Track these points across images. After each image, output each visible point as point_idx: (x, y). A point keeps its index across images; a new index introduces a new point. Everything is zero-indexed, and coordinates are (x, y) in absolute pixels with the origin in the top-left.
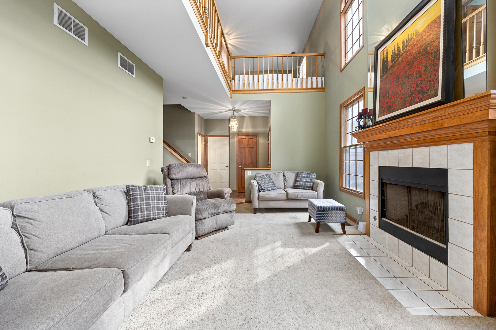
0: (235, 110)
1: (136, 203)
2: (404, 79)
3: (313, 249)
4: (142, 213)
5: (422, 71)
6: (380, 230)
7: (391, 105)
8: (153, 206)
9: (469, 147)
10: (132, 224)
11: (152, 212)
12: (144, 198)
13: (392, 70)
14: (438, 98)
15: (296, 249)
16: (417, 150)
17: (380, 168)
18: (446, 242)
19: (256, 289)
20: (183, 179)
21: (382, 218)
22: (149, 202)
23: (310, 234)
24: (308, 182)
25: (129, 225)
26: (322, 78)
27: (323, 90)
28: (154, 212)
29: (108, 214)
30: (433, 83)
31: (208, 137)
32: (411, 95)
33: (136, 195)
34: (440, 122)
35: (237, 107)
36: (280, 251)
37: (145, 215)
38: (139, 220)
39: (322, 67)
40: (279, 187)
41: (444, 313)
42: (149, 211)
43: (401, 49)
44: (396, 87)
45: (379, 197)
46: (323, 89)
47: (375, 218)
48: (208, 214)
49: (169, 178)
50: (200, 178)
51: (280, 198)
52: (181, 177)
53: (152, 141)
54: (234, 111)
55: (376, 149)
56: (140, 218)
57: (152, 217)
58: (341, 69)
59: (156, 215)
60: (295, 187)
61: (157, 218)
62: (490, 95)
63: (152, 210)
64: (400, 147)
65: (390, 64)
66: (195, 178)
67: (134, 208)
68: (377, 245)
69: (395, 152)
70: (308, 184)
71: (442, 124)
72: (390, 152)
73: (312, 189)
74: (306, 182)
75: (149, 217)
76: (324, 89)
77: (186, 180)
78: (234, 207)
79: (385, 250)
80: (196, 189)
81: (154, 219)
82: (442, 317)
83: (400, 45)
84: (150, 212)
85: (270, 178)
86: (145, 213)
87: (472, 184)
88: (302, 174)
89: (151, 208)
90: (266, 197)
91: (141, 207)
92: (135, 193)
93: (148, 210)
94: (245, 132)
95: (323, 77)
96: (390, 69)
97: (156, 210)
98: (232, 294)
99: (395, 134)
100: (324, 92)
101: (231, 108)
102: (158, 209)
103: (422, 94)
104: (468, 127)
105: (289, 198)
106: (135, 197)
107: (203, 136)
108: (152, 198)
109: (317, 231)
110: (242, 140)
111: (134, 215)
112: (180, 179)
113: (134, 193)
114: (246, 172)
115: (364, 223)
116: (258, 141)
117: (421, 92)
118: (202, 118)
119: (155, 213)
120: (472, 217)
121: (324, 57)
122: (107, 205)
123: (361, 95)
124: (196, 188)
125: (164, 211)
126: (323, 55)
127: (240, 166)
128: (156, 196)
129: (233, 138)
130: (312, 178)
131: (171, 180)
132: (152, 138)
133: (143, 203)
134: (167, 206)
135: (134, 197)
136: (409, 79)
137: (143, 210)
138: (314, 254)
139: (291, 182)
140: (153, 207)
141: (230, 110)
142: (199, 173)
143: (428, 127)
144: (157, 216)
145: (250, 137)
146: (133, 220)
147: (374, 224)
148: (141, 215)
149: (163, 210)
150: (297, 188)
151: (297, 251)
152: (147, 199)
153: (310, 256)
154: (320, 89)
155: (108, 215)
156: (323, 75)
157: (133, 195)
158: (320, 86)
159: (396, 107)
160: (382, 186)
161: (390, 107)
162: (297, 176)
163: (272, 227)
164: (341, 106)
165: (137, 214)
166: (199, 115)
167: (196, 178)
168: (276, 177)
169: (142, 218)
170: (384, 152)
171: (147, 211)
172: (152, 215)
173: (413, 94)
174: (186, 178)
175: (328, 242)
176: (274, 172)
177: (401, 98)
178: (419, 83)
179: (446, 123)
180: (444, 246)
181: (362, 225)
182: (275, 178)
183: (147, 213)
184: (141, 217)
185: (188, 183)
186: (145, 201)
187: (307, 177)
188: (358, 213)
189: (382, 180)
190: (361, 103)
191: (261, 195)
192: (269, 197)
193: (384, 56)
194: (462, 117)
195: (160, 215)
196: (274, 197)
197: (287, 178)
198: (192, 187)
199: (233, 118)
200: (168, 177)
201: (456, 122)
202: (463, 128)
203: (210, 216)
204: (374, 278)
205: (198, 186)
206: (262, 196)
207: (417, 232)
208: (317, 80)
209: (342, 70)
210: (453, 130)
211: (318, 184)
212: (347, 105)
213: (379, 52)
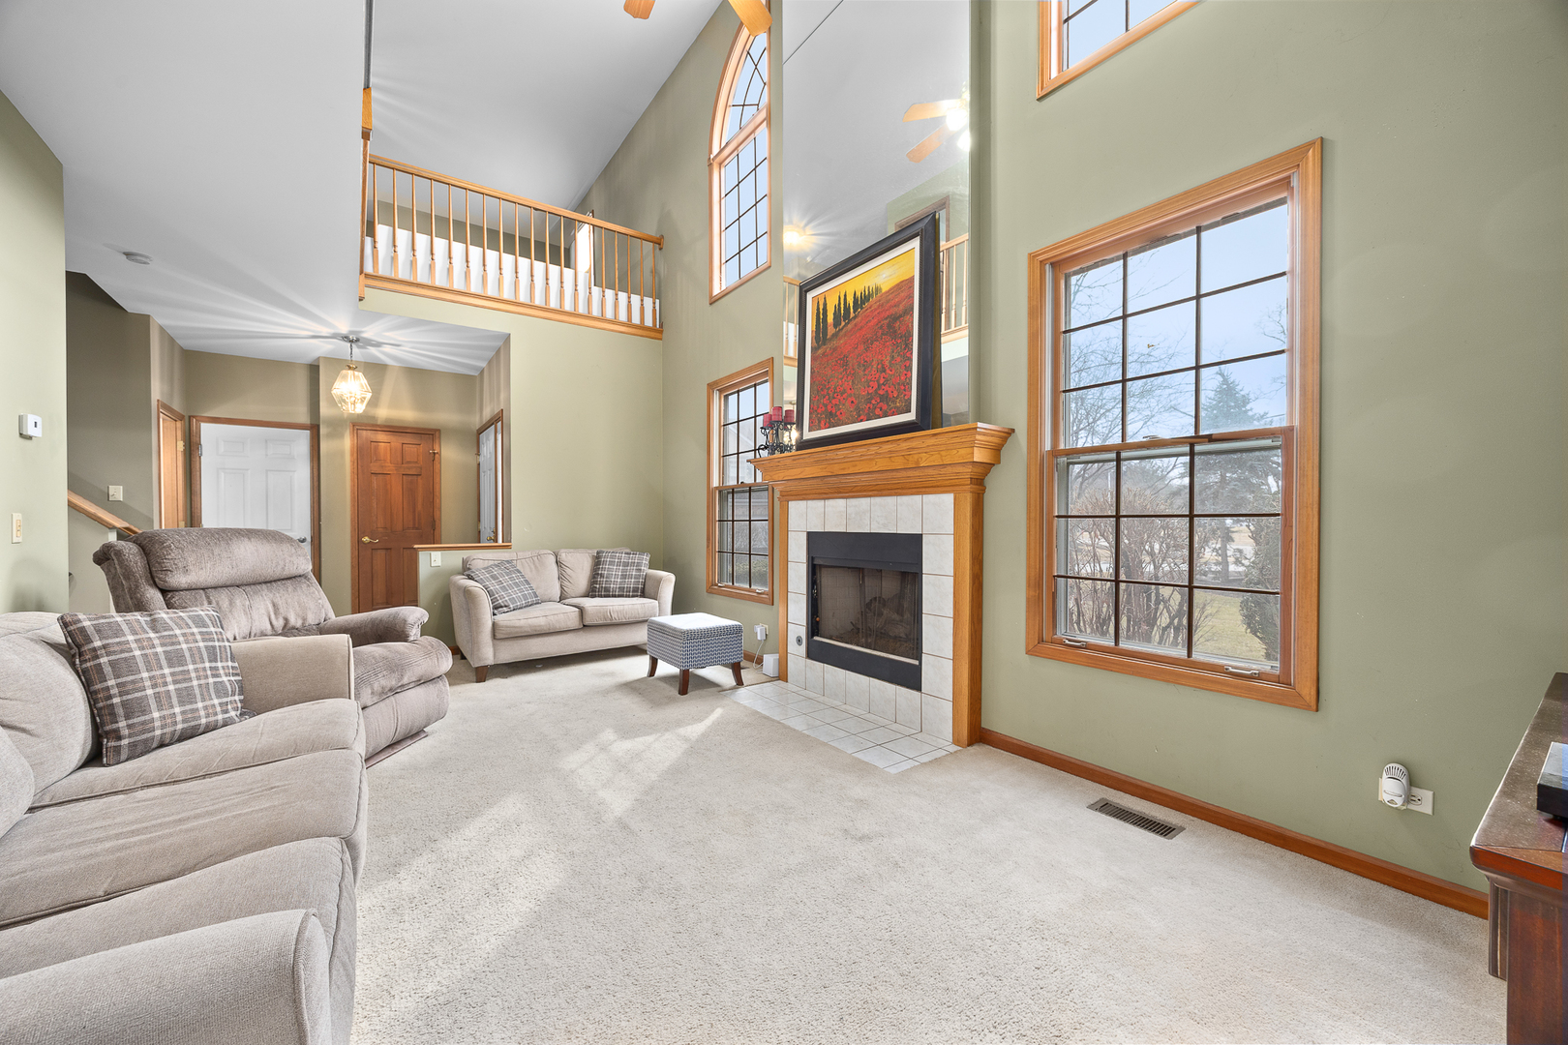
0: (358, 340)
1: (131, 678)
2: (856, 367)
3: (694, 726)
4: (165, 713)
5: (887, 363)
6: (809, 661)
7: (834, 411)
8: (202, 682)
9: (947, 500)
10: (123, 756)
11: (200, 705)
12: (162, 657)
13: (835, 343)
14: (911, 416)
15: (659, 734)
16: (878, 501)
17: (810, 535)
18: (917, 653)
19: (625, 827)
20: (215, 588)
21: (813, 636)
22: (184, 671)
23: (670, 700)
24: (631, 577)
25: (109, 765)
26: (654, 303)
27: (658, 335)
28: (208, 703)
29: (24, 730)
30: (903, 387)
31: (202, 424)
32: (869, 401)
33: (124, 647)
34: (916, 457)
35: (369, 332)
36: (622, 747)
37: (179, 718)
38: (153, 738)
39: (654, 272)
40: (546, 598)
41: (925, 759)
42: (191, 703)
43: (852, 310)
44: (842, 379)
45: (808, 596)
46: (657, 332)
47: (799, 641)
48: (372, 693)
49: (155, 585)
50: (283, 579)
51: (563, 626)
52: (209, 580)
53: (30, 431)
54: (351, 341)
55: (801, 497)
56: (158, 732)
57: (204, 721)
58: (711, 296)
59: (216, 714)
60: (592, 592)
61: (220, 723)
62: (976, 428)
63: (198, 696)
64: (850, 494)
65: (831, 330)
66: (266, 583)
67: (125, 698)
68: (804, 692)
69: (840, 503)
70: (631, 583)
71: (917, 462)
72: (830, 503)
73: (643, 595)
74: (624, 577)
75: (193, 724)
76: (660, 331)
77: (231, 589)
78: (447, 661)
79: (821, 699)
80: (274, 622)
81: (210, 728)
82: (925, 763)
83: (850, 300)
84: (194, 706)
85: (519, 572)
86: (177, 710)
87: (952, 555)
88: (612, 557)
89: (197, 691)
90: (521, 627)
91: (157, 690)
92: (118, 640)
93: (186, 696)
94: (387, 420)
95: (657, 301)
96: (831, 339)
97: (213, 696)
98: (572, 853)
99: (844, 469)
100: (661, 339)
101: (344, 329)
102: (221, 691)
103: (888, 403)
104: (949, 470)
105: (586, 623)
106: (123, 655)
107: (177, 417)
108: (192, 656)
109: (683, 691)
110: (376, 448)
111: (130, 722)
112: (203, 589)
113: (110, 641)
114: (422, 556)
115: (777, 656)
116: (439, 454)
117: (885, 398)
118: (172, 341)
119: (214, 705)
120: (952, 606)
121: (661, 249)
122: (8, 695)
123: (764, 372)
124: (273, 617)
125: (237, 698)
126: (658, 242)
127: (366, 539)
128: (206, 647)
129: (336, 434)
130: (639, 564)
131: (164, 592)
132: (31, 419)
133: (163, 676)
134: (240, 678)
135: (118, 657)
136: (864, 370)
137: (164, 701)
138: (705, 735)
139: (581, 579)
140: (200, 686)
141: (334, 336)
142: (281, 563)
143: (898, 463)
144: (220, 717)
145: (408, 439)
146: (125, 742)
147: (797, 652)
148: (163, 718)
149: (233, 694)
150: (600, 596)
151: (664, 738)
152: (175, 659)
153: (697, 741)
154: (648, 329)
155: (24, 735)
156: (657, 294)
157: (112, 649)
158: (649, 322)
159: (843, 418)
160: (814, 570)
161: (831, 413)
162: (597, 562)
163: (565, 705)
164: (711, 386)
165: (143, 718)
166: (162, 330)
167: (270, 582)
168: (536, 567)
169: (165, 731)
170: (819, 504)
171: (182, 703)
172: (202, 713)
173: (871, 399)
174: (228, 583)
175: (717, 707)
176: (528, 554)
177: (852, 402)
178: (881, 382)
179: (924, 459)
180: (916, 662)
181: (770, 661)
182: (531, 571)
183: (183, 709)
184: (163, 727)
185: (238, 602)
186: (170, 667)
187: (626, 564)
188: (759, 638)
189: (813, 559)
190: (764, 390)
191: (501, 623)
192: (530, 626)
193: (818, 309)
194: (943, 453)
195: (226, 712)
196: (543, 624)
197: (568, 570)
198: (255, 616)
199: (350, 368)
200: (147, 581)
201: (935, 460)
202: (943, 471)
203: (375, 699)
204: (825, 744)
205: (281, 610)
206: (507, 627)
207: (875, 649)
208: (642, 305)
209: (713, 301)
210: (931, 472)
211: (659, 581)
212: (727, 388)
213: (810, 296)
